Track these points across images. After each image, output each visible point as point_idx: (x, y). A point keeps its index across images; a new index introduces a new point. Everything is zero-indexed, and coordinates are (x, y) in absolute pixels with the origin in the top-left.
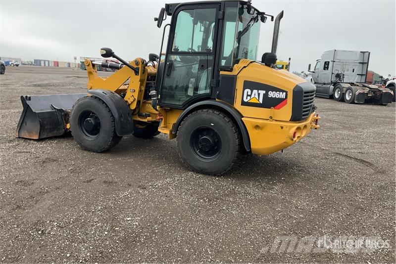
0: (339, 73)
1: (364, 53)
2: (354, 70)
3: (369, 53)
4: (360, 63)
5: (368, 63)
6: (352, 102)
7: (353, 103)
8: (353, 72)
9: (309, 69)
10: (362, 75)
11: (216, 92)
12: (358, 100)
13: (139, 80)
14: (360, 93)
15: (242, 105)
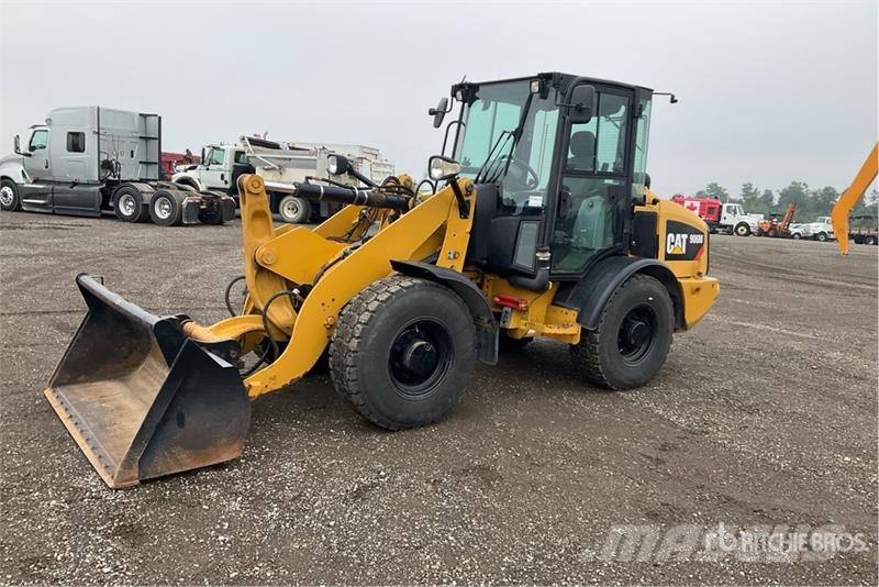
0: (110, 159)
1: (144, 116)
2: (132, 152)
3: (160, 118)
4: (141, 138)
5: (160, 139)
6: (176, 222)
7: (178, 223)
8: (132, 156)
9: (17, 148)
10: (147, 163)
11: (630, 242)
12: (188, 218)
13: (469, 230)
14: (189, 204)
15: (666, 259)
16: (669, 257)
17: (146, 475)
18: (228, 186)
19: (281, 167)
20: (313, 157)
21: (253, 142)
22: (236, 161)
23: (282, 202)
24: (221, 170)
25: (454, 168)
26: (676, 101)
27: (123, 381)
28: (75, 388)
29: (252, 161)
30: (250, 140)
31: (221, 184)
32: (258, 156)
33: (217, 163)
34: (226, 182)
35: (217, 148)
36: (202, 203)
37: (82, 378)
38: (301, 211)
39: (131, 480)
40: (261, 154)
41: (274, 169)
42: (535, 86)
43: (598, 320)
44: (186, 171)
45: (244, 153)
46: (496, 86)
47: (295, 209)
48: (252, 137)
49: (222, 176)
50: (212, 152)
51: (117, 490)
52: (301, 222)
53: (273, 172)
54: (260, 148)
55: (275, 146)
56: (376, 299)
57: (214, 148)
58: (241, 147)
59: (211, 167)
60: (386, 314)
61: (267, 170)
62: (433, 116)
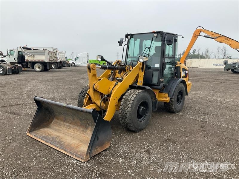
7: (6, 74)
11: (175, 74)
12: (9, 73)
13: (143, 75)
14: (9, 68)
15: (182, 78)
16: (183, 77)
17: (91, 156)
18: (17, 62)
19: (33, 55)
20: (44, 52)
21: (24, 48)
22: (18, 54)
23: (35, 65)
24: (14, 57)
25: (147, 59)
26: (183, 38)
27: (49, 127)
28: (36, 131)
29: (24, 54)
30: (23, 47)
31: (14, 61)
32: (26, 52)
33: (12, 55)
34: (16, 61)
35: (12, 51)
36: (12, 68)
37: (37, 128)
38: (41, 68)
39: (88, 159)
40: (27, 52)
41: (31, 56)
42: (155, 35)
43: (173, 95)
44: (2, 58)
45: (21, 51)
46: (139, 35)
47: (39, 67)
48: (23, 46)
49: (14, 59)
50: (10, 52)
51: (85, 162)
52: (41, 71)
53: (31, 57)
54: (26, 50)
55: (30, 49)
56: (132, 97)
57: (11, 50)
58: (20, 50)
59: (10, 56)
60: (136, 100)
61: (29, 56)
62: (119, 43)
